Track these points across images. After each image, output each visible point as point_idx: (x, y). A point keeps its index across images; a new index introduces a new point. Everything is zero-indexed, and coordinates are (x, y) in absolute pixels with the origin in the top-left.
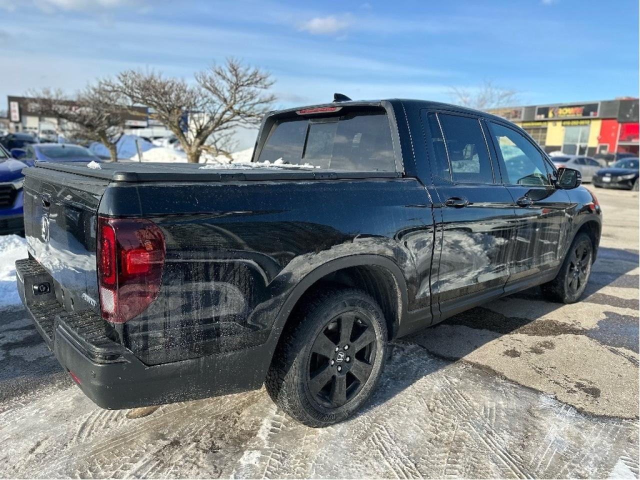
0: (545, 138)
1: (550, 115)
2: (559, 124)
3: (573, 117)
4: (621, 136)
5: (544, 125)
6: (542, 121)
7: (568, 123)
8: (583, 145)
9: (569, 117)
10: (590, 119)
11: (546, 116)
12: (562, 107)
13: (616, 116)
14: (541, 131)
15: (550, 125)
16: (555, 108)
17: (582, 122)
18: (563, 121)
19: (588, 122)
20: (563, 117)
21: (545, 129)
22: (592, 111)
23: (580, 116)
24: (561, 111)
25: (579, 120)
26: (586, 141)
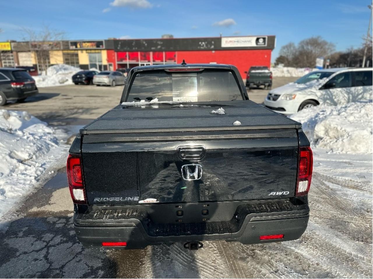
0: (78, 60)
1: (78, 46)
2: (84, 52)
3: (91, 48)
4: (118, 59)
5: (76, 52)
6: (75, 50)
7: (89, 51)
8: (100, 63)
9: (89, 48)
10: (101, 50)
11: (76, 47)
12: (85, 42)
13: (113, 48)
14: (74, 56)
15: (79, 52)
16: (80, 42)
17: (97, 51)
18: (86, 50)
19: (99, 51)
20: (86, 48)
21: (77, 55)
22: (101, 45)
23: (95, 47)
24: (84, 44)
25: (95, 50)
26: (101, 62)
